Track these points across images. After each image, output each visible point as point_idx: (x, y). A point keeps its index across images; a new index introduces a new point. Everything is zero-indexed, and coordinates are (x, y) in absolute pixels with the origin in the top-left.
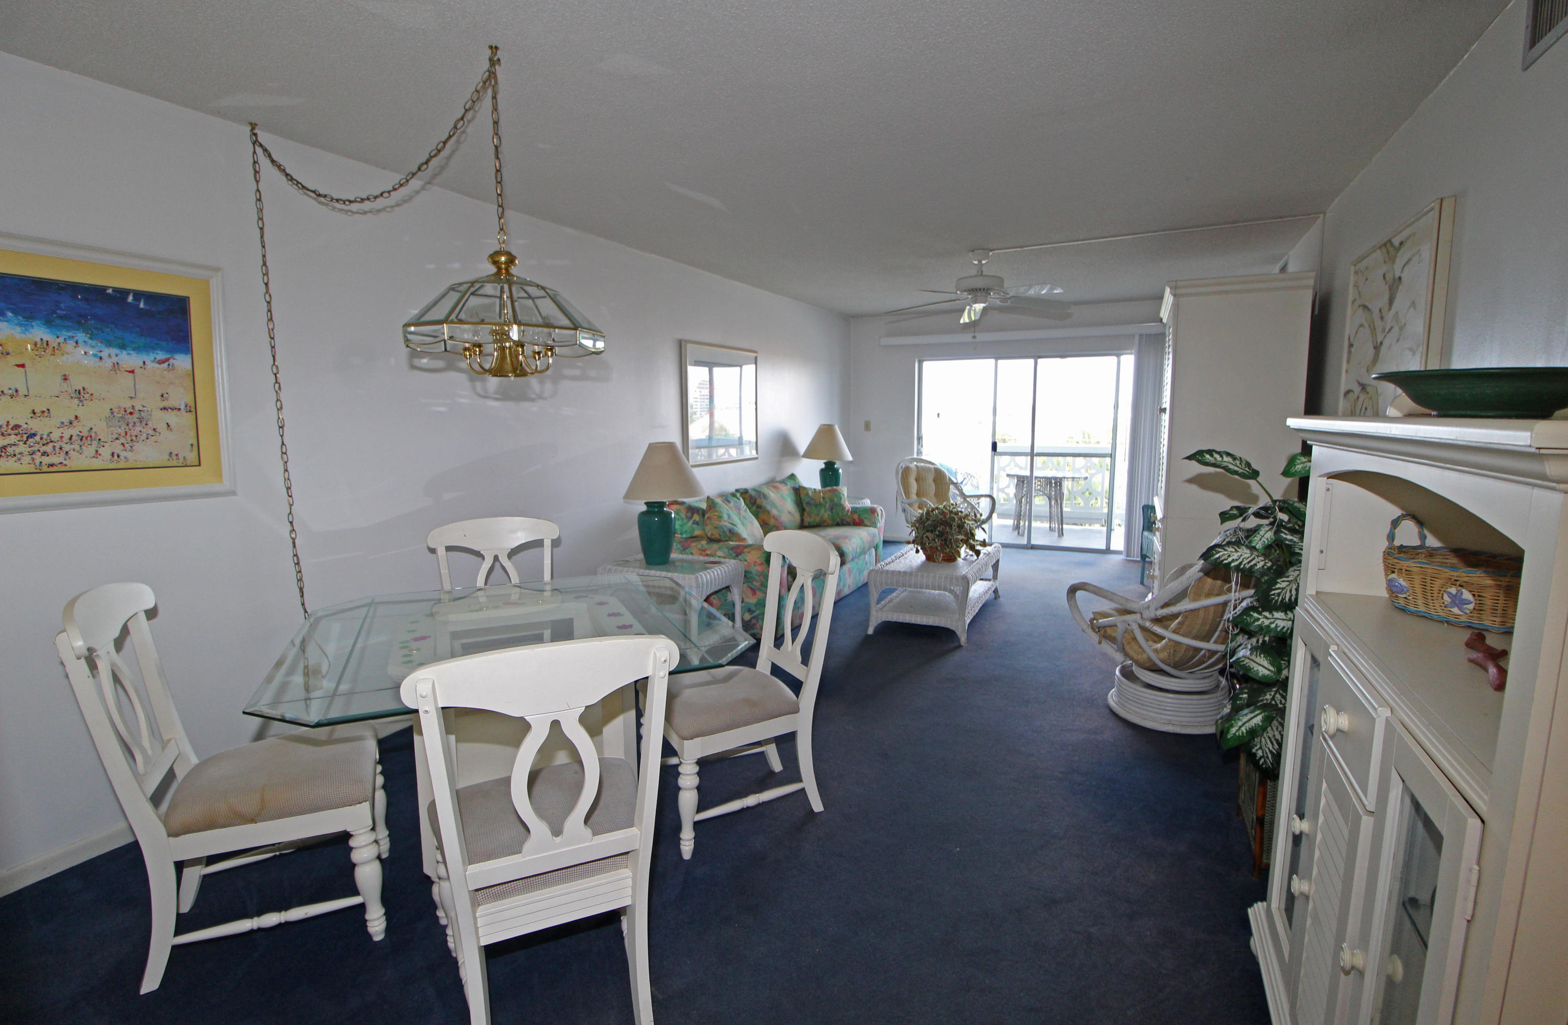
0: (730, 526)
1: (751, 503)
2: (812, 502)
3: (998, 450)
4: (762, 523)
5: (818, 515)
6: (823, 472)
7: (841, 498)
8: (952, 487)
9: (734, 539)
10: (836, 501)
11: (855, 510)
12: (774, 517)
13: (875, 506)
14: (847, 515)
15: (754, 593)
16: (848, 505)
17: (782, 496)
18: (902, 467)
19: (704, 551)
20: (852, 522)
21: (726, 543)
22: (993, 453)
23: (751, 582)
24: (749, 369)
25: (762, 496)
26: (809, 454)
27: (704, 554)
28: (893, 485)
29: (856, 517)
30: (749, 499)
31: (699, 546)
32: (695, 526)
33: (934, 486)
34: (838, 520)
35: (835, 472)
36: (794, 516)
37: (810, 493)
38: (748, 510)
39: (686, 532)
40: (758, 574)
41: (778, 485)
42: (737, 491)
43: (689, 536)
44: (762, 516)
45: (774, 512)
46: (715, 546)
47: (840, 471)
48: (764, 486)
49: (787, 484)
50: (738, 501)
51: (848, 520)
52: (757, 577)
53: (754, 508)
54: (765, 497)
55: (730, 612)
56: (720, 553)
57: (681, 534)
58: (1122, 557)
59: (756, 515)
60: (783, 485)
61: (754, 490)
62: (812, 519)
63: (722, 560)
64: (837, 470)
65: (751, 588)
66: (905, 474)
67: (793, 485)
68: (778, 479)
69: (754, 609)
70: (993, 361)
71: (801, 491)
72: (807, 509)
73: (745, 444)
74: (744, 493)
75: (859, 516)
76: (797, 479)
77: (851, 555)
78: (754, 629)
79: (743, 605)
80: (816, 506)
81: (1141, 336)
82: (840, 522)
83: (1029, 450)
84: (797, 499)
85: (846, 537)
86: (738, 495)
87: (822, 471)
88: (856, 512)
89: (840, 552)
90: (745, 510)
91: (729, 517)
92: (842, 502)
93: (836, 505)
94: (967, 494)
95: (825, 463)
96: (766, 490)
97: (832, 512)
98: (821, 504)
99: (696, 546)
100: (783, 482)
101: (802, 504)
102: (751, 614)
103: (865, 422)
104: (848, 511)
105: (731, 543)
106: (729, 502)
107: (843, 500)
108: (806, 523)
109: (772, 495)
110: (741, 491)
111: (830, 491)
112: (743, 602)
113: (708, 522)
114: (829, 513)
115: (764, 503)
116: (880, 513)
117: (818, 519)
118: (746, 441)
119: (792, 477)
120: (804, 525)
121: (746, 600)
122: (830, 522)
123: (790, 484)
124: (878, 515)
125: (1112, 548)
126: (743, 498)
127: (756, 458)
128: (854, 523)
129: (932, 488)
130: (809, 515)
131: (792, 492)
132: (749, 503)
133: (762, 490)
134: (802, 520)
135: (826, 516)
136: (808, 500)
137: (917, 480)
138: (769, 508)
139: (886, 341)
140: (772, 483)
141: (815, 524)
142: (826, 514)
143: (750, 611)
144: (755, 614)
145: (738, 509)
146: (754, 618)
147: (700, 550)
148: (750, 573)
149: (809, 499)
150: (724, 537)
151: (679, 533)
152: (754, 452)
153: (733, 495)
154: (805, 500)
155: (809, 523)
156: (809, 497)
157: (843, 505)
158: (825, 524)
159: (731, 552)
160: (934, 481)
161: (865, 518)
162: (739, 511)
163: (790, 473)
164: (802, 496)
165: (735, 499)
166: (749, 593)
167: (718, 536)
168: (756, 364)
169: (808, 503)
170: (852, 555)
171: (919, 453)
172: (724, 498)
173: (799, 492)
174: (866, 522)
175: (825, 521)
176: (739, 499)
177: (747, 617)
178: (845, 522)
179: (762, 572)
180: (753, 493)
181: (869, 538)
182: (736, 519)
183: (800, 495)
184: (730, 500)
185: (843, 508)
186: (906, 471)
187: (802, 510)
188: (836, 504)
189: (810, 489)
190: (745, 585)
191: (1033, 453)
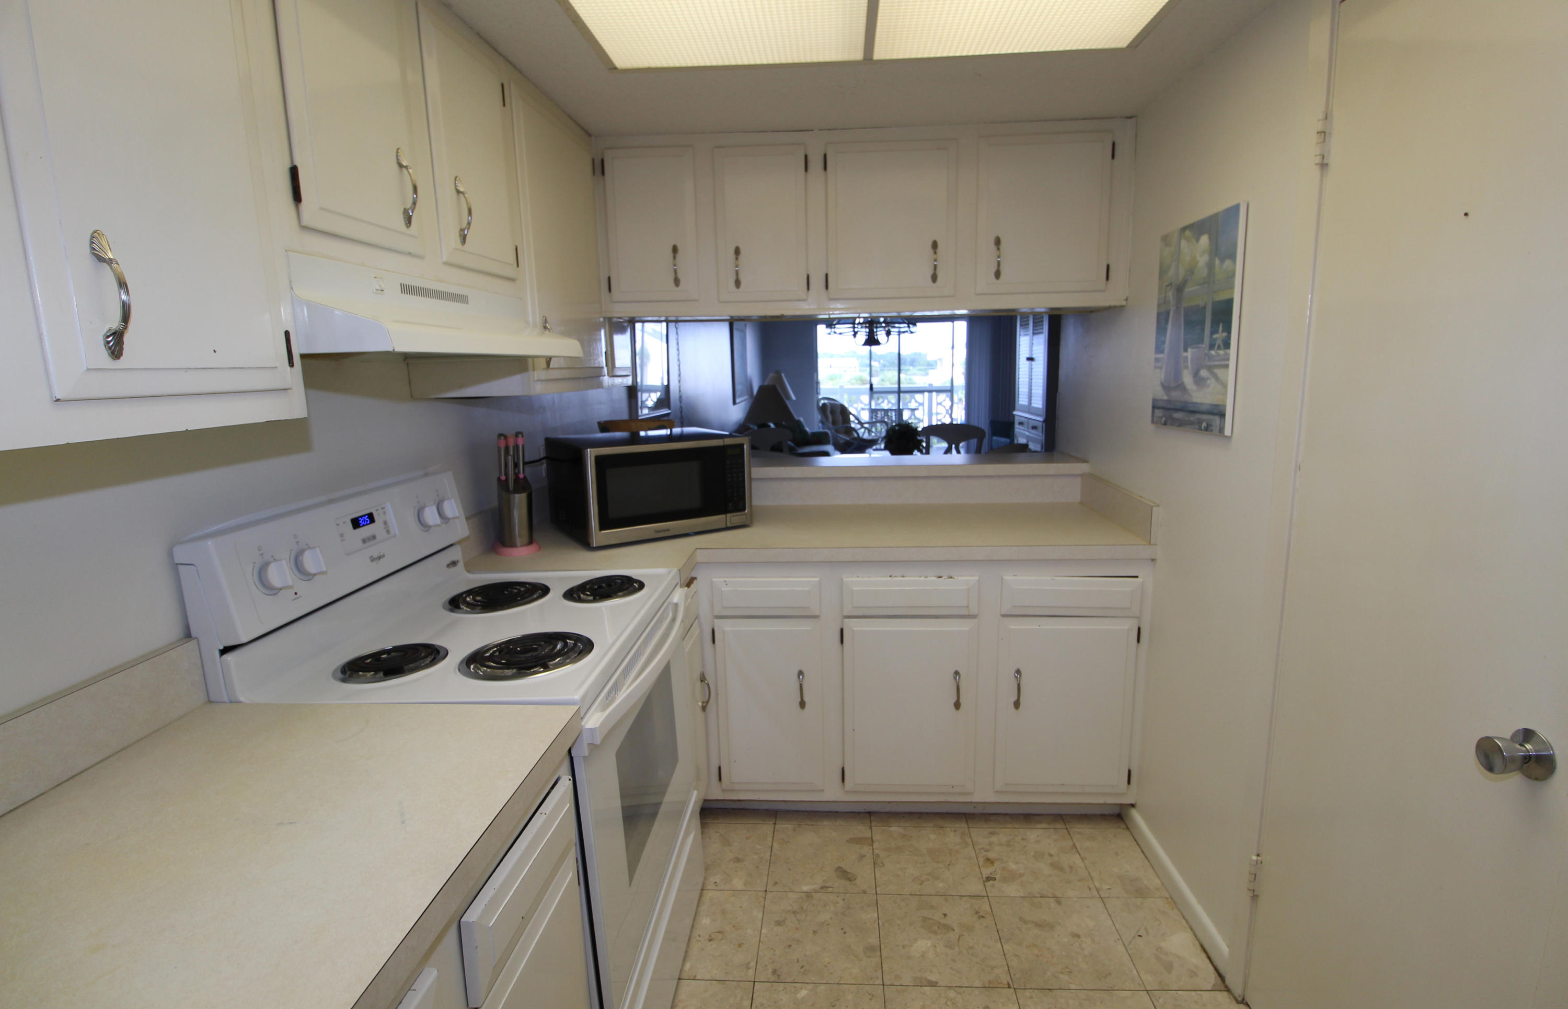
3: (874, 390)
18: (821, 403)
22: (871, 392)
33: (841, 417)
66: (824, 409)
83: (896, 389)
137: (831, 413)
160: (841, 413)
186: (824, 406)
191: (899, 392)
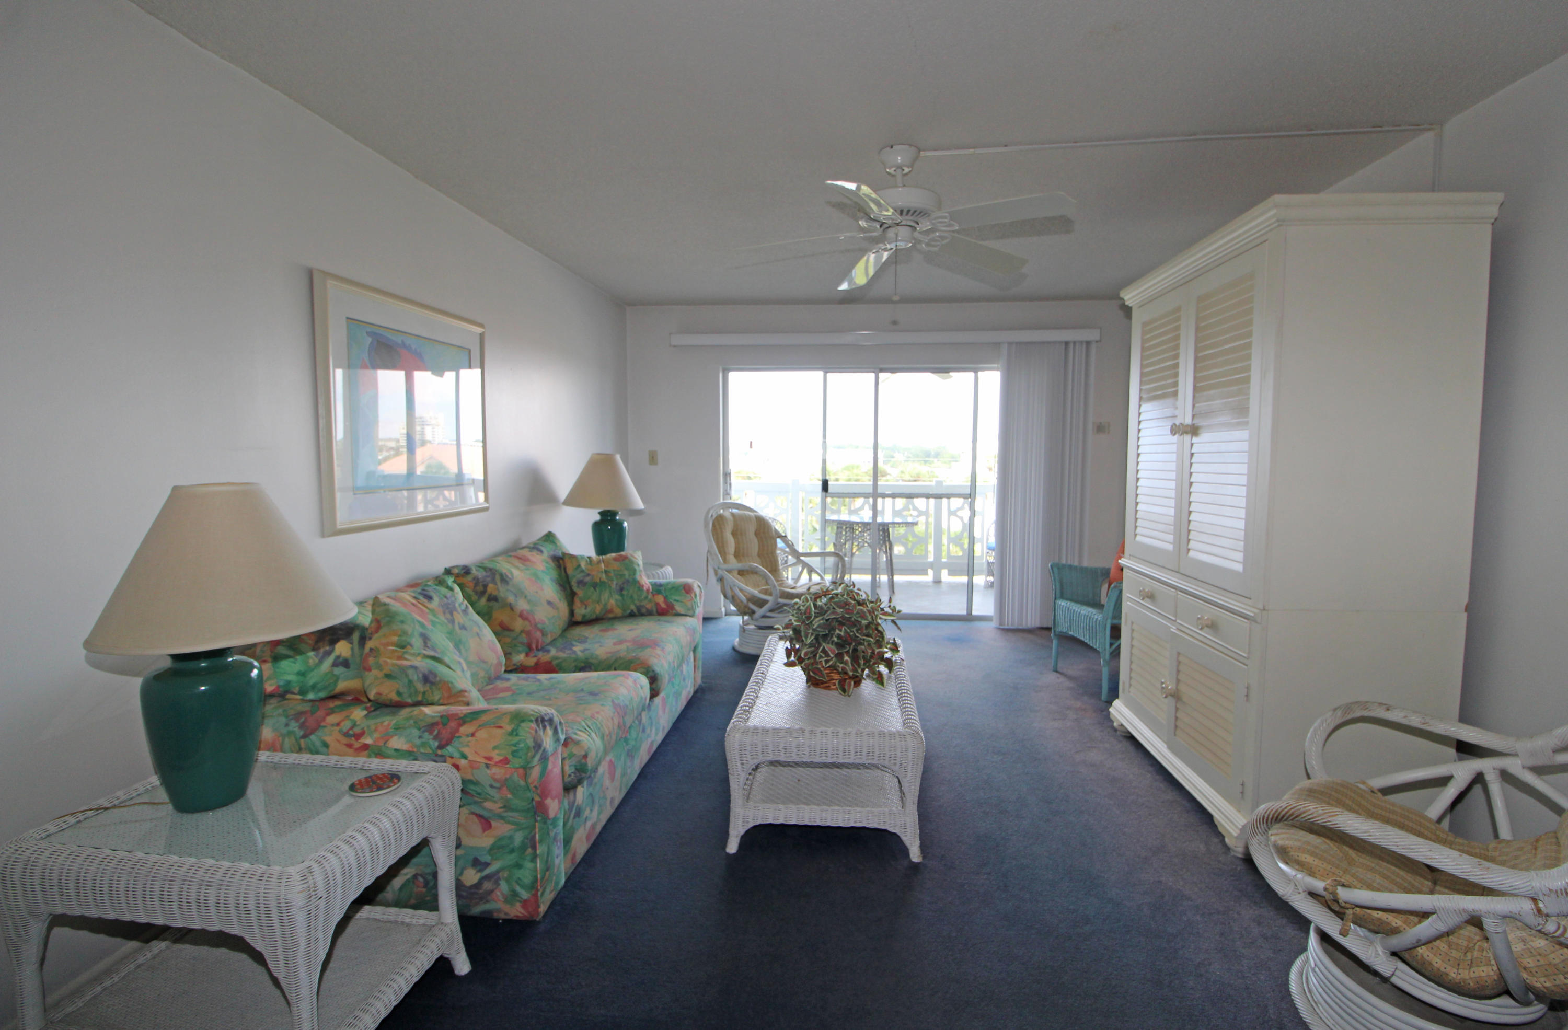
0: (424, 665)
1: (476, 593)
2: (587, 579)
3: (830, 490)
4: (498, 628)
5: (599, 602)
6: (598, 528)
7: (635, 571)
8: (779, 540)
9: (437, 696)
10: (627, 577)
11: (658, 588)
12: (521, 615)
13: (690, 580)
14: (646, 598)
15: (486, 824)
16: (646, 581)
17: (535, 575)
18: (712, 516)
19: (358, 736)
20: (655, 610)
21: (416, 711)
22: (824, 493)
23: (478, 803)
24: (471, 377)
25: (498, 578)
26: (574, 499)
27: (357, 745)
28: (703, 542)
29: (660, 599)
30: (472, 585)
31: (346, 725)
32: (339, 671)
33: (756, 541)
34: (633, 607)
35: (619, 527)
36: (557, 609)
37: (583, 565)
38: (471, 609)
39: (314, 687)
40: (497, 785)
41: (525, 553)
42: (448, 572)
43: (322, 695)
44: (500, 615)
45: (522, 605)
46: (388, 720)
47: (625, 524)
48: (500, 558)
49: (541, 552)
50: (449, 593)
51: (649, 606)
52: (492, 792)
53: (483, 601)
54: (504, 580)
55: (428, 870)
56: (397, 743)
57: (303, 692)
58: (993, 624)
59: (486, 615)
60: (535, 553)
61: (481, 566)
62: (589, 609)
63: (402, 765)
64: (620, 524)
65: (479, 816)
66: (717, 527)
67: (552, 553)
68: (524, 543)
69: (486, 858)
70: (820, 374)
71: (566, 559)
72: (580, 592)
73: (468, 484)
74: (461, 574)
75: (665, 598)
76: (559, 541)
77: (667, 676)
78: (487, 902)
79: (460, 852)
80: (595, 586)
81: (1010, 344)
82: (635, 611)
83: (871, 490)
84: (560, 575)
85: (654, 644)
86: (450, 580)
87: (596, 525)
88: (659, 592)
89: (651, 674)
90: (465, 611)
91: (425, 638)
92: (638, 577)
93: (628, 583)
94: (801, 551)
95: (601, 513)
96: (504, 566)
97: (622, 595)
98: (602, 583)
99: (338, 724)
100: (535, 547)
101: (569, 583)
102: (481, 871)
103: (650, 452)
104: (648, 591)
105: (427, 710)
106: (430, 598)
107: (638, 574)
108: (578, 618)
109: (517, 574)
110: (456, 571)
111: (615, 559)
112: (458, 846)
113: (371, 661)
114: (618, 597)
115: (503, 592)
116: (697, 590)
117: (598, 609)
118: (468, 479)
119: (550, 537)
120: (574, 620)
121: (466, 841)
122: (618, 612)
123: (548, 550)
124: (696, 595)
125: (974, 613)
126: (459, 585)
127: (485, 509)
128: (657, 612)
129: (753, 545)
130: (584, 604)
131: (552, 564)
132: (472, 593)
133: (497, 566)
134: (572, 613)
135: (612, 602)
136: (580, 576)
137: (734, 534)
138: (511, 599)
139: (677, 340)
140: (513, 551)
141: (594, 617)
142: (612, 601)
143: (477, 863)
144: (488, 871)
145: (449, 609)
146: (488, 877)
147: (346, 734)
148: (476, 783)
149: (582, 574)
150: (410, 696)
151: (296, 690)
152: (481, 496)
153: (439, 581)
154: (575, 577)
155: (584, 616)
156: (583, 571)
157: (638, 582)
158: (611, 615)
159: (426, 735)
160: (756, 534)
161: (675, 600)
162: (451, 613)
163: (544, 532)
164: (570, 572)
165: (443, 590)
166: (476, 826)
167: (394, 697)
168: (482, 367)
169: (580, 583)
170: (669, 675)
171: (727, 494)
172: (419, 590)
173: (561, 561)
174: (679, 608)
175: (611, 611)
176: (451, 589)
177: (471, 877)
178: (644, 611)
179: (506, 780)
180: (480, 574)
181: (689, 638)
182: (440, 638)
183: (565, 569)
184: (432, 594)
185: (640, 587)
186: (719, 522)
187: (570, 596)
188: (628, 581)
189: (582, 557)
190: (465, 810)
191: (875, 494)
